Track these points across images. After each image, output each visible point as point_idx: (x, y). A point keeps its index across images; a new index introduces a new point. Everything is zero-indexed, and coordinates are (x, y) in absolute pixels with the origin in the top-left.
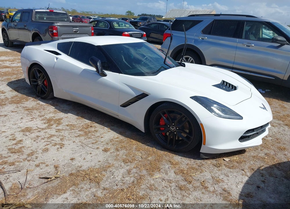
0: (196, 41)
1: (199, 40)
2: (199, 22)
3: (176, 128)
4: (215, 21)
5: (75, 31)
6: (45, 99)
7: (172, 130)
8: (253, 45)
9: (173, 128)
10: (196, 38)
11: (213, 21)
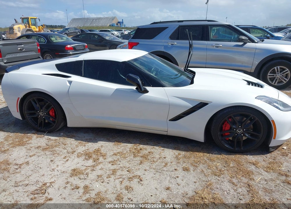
0: (166, 47)
1: (169, 46)
2: (164, 29)
3: (243, 130)
4: (180, 27)
5: (20, 49)
6: (51, 132)
7: (239, 132)
8: (221, 46)
9: (239, 130)
10: (166, 44)
11: (179, 27)
